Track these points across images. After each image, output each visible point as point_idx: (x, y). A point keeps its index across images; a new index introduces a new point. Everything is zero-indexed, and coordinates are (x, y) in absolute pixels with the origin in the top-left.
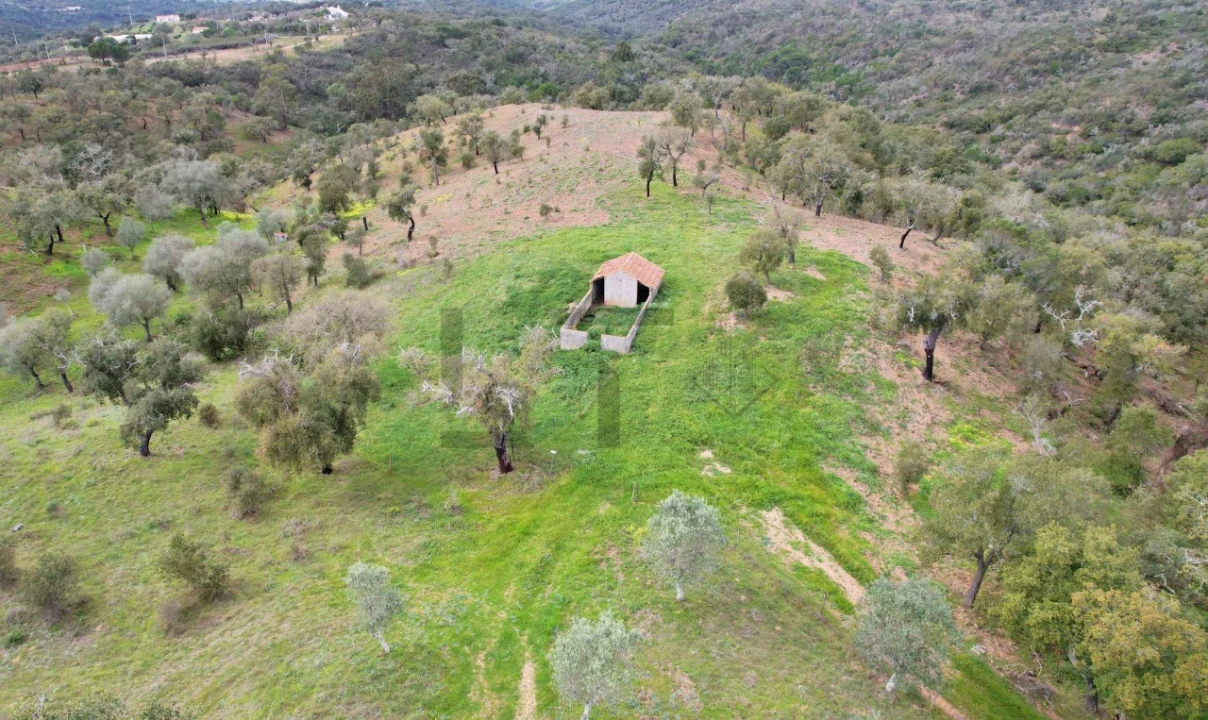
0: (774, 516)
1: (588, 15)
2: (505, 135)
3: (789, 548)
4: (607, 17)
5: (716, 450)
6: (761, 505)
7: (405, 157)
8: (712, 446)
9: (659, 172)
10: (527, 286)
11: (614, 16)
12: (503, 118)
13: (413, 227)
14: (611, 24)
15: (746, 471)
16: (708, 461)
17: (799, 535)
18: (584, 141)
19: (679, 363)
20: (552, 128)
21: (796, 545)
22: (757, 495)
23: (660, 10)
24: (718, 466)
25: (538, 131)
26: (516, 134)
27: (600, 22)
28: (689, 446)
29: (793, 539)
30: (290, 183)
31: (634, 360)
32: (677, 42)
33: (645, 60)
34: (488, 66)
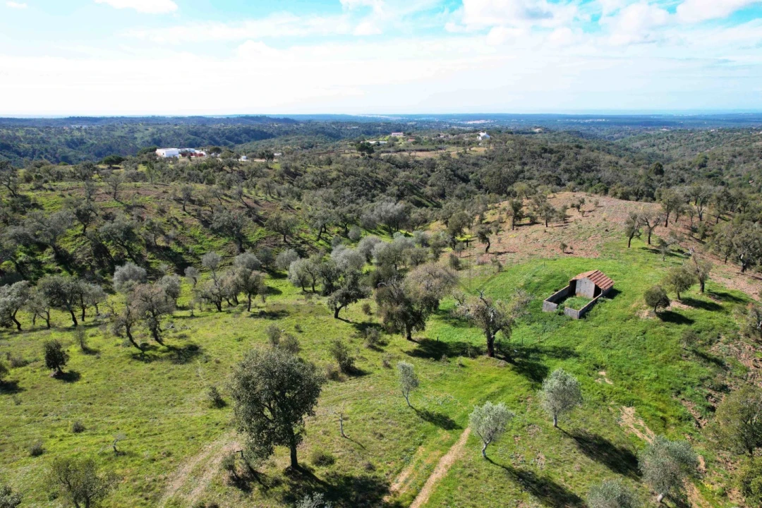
0: (630, 411)
1: (642, 146)
2: (558, 208)
3: (632, 426)
4: (655, 148)
5: (609, 372)
6: (624, 403)
7: (500, 214)
8: (606, 370)
9: (638, 234)
10: (537, 280)
11: (661, 147)
12: (561, 199)
13: (488, 247)
14: (658, 152)
15: (621, 386)
16: (602, 376)
17: (641, 423)
18: (604, 215)
19: (605, 329)
20: (588, 206)
21: (637, 427)
22: (623, 398)
23: (695, 145)
24: (606, 380)
25: (578, 207)
26: (565, 208)
27: (650, 150)
28: (594, 367)
29: (637, 423)
30: (439, 222)
31: (580, 323)
32: (702, 166)
33: (671, 175)
34: (566, 171)
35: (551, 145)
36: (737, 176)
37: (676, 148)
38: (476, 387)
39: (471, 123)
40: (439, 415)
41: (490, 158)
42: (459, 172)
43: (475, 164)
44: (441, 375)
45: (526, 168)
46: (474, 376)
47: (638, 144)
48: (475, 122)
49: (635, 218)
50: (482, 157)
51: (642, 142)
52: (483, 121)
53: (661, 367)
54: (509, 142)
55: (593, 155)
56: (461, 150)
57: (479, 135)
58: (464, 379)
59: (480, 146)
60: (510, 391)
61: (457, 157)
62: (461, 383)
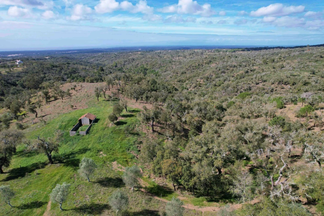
0: (115, 163)
1: (94, 61)
2: (66, 91)
3: (117, 168)
4: (99, 61)
5: (103, 151)
6: (112, 161)
7: (39, 98)
8: (102, 151)
9: (100, 95)
10: (64, 124)
11: (101, 61)
12: (66, 86)
13: (37, 115)
14: (100, 62)
15: (109, 155)
16: (102, 154)
17: (120, 165)
18: (86, 90)
19: (97, 135)
20: (78, 88)
21: (119, 168)
22: (111, 159)
23: (112, 59)
24: (103, 155)
25: (74, 89)
26: (69, 90)
27: (97, 62)
28: (98, 152)
29: (118, 166)
30: (4, 108)
31: (87, 136)
32: (116, 66)
33: (107, 71)
34: (66, 74)
35: (55, 64)
36: (127, 69)
37: (106, 60)
38: (48, 180)
39: (10, 56)
40: (32, 203)
41: (26, 72)
42: (10, 81)
43: (17, 76)
44: (27, 183)
45: (46, 75)
46: (46, 176)
47: (92, 60)
48: (12, 55)
49: (97, 89)
50: (21, 72)
51: (93, 59)
52: (17, 55)
53: (121, 143)
54: (34, 64)
55: (75, 66)
56: (7, 70)
57: (17, 62)
58: (41, 180)
59: (19, 67)
60: (65, 175)
61: (6, 74)
62: (40, 183)
